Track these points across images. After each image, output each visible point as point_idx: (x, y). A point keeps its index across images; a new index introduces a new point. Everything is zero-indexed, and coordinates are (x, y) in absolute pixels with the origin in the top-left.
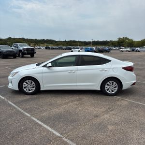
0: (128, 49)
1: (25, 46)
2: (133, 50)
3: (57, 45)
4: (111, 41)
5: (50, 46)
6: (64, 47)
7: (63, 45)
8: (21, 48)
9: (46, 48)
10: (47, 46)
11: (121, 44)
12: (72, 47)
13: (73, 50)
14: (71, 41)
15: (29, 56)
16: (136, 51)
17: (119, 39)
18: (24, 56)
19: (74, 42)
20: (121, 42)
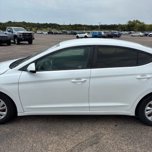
0: (141, 34)
1: (21, 30)
2: (146, 35)
3: (61, 29)
4: (120, 25)
5: (54, 31)
6: (68, 32)
7: (68, 29)
8: (16, 33)
9: (49, 33)
10: (49, 30)
11: (131, 28)
12: (77, 32)
13: (78, 35)
14: (76, 25)
15: (27, 42)
16: (149, 36)
17: (130, 22)
18: (21, 42)
19: (80, 26)
20: (132, 26)
